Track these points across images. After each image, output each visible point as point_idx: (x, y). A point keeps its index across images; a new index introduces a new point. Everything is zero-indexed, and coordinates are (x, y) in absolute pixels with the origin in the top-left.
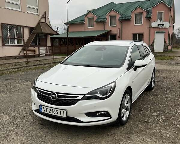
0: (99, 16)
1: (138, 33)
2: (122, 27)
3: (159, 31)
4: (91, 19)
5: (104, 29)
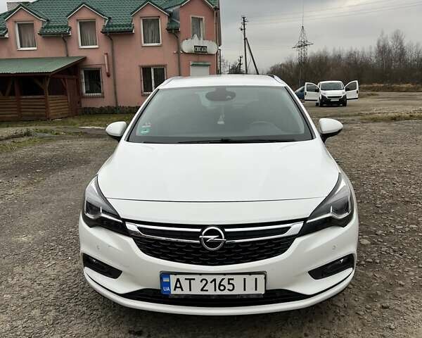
0: (48, 20)
1: (153, 66)
2: (113, 50)
3: (198, 62)
4: (24, 27)
5: (67, 56)
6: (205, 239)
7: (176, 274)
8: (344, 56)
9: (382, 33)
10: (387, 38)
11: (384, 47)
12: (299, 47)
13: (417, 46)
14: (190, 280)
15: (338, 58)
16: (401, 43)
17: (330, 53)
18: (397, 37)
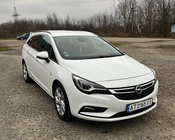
6: (137, 90)
7: (131, 104)
8: (34, 21)
9: (49, 14)
10: (51, 15)
11: (50, 18)
12: (14, 16)
13: (61, 19)
14: (135, 105)
15: (31, 22)
16: (56, 17)
17: (28, 20)
18: (54, 15)
